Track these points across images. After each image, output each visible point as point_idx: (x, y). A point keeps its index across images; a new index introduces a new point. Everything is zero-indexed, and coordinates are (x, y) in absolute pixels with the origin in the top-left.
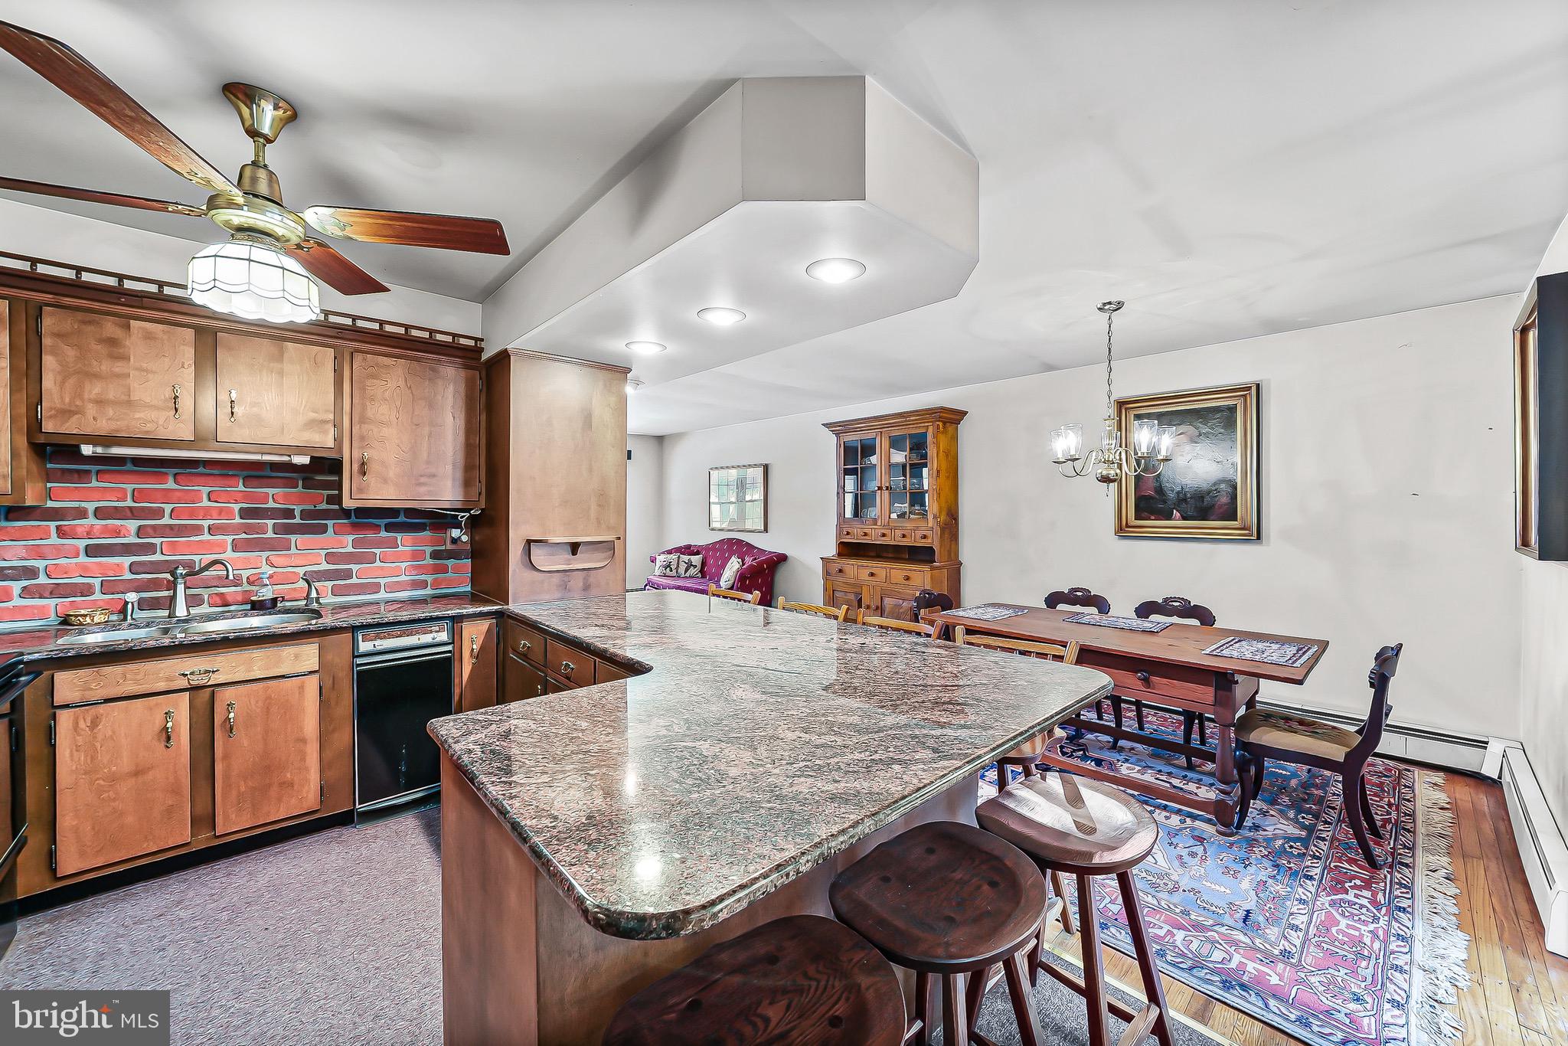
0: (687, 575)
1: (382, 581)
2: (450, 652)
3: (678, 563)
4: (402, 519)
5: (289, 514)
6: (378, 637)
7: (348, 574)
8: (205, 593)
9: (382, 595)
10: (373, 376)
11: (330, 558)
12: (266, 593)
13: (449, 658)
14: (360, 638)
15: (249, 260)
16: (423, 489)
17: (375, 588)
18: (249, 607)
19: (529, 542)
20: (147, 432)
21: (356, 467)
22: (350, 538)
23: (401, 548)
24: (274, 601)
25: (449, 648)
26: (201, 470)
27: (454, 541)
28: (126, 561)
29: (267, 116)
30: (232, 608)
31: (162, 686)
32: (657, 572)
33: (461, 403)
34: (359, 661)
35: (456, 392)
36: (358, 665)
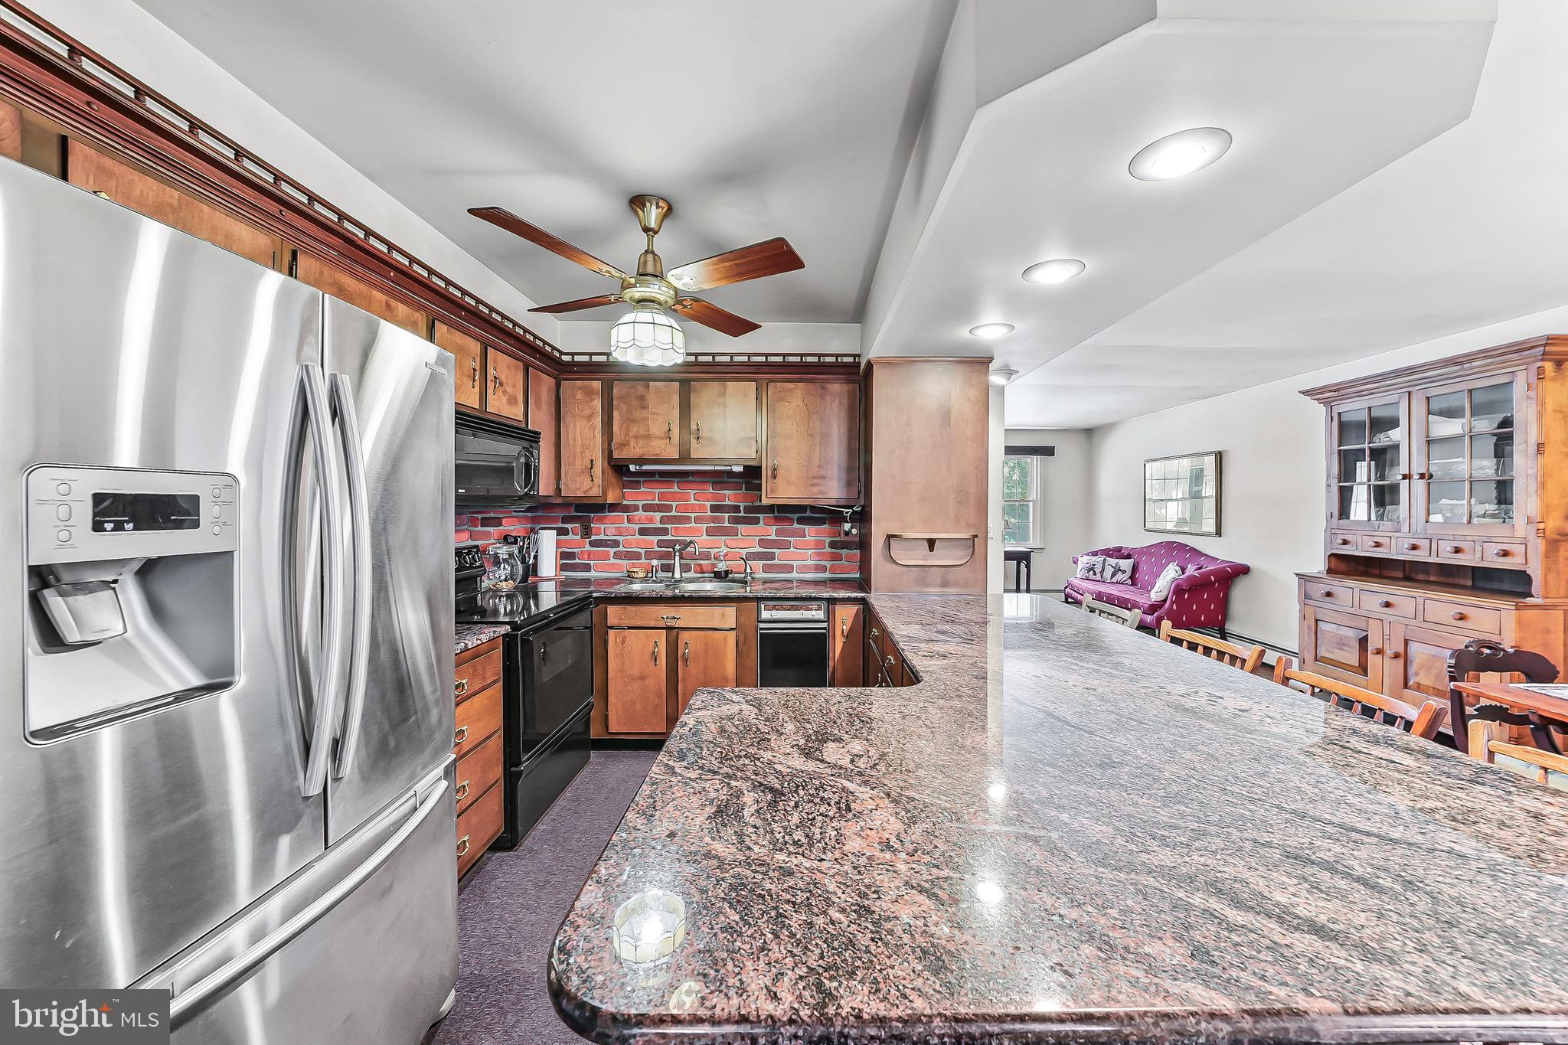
0: (1114, 580)
1: (795, 564)
2: (825, 629)
3: (1103, 566)
4: (808, 514)
5: (737, 509)
6: (774, 608)
7: (772, 557)
8: (692, 563)
9: (794, 575)
10: (781, 400)
11: (763, 543)
12: (722, 567)
13: (824, 634)
14: (763, 606)
15: (653, 323)
16: (815, 489)
17: (789, 569)
18: (713, 575)
19: (889, 537)
20: (657, 455)
21: (769, 473)
22: (774, 528)
23: (808, 538)
24: (727, 572)
25: (825, 625)
26: (690, 478)
27: (847, 534)
28: (655, 539)
29: (653, 214)
30: (706, 575)
31: (652, 624)
32: (1079, 575)
33: (843, 414)
34: (762, 625)
35: (840, 404)
36: (761, 629)
